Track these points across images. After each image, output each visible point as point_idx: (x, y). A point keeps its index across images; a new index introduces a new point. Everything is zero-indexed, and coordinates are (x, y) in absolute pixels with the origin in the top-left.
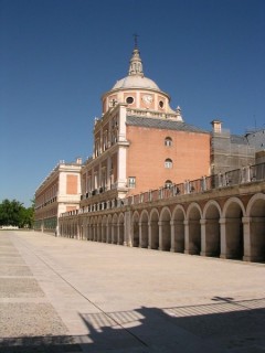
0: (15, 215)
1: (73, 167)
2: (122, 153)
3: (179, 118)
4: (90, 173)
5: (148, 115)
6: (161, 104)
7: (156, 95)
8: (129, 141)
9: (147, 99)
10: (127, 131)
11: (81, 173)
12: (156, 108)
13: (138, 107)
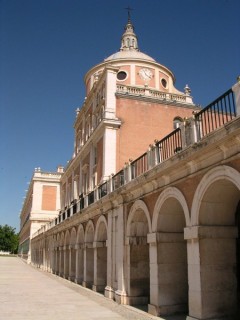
0: (7, 240)
1: (50, 176)
2: (110, 137)
3: (189, 101)
4: (70, 181)
5: (147, 93)
6: (164, 82)
7: (157, 70)
8: (120, 119)
9: (146, 74)
10: (118, 106)
11: (60, 183)
12: (158, 87)
13: (133, 83)
